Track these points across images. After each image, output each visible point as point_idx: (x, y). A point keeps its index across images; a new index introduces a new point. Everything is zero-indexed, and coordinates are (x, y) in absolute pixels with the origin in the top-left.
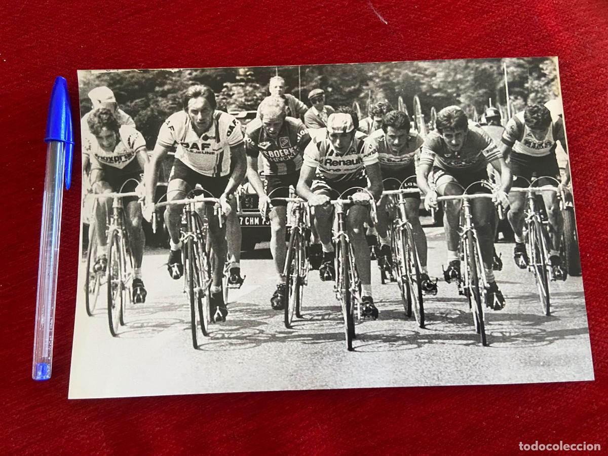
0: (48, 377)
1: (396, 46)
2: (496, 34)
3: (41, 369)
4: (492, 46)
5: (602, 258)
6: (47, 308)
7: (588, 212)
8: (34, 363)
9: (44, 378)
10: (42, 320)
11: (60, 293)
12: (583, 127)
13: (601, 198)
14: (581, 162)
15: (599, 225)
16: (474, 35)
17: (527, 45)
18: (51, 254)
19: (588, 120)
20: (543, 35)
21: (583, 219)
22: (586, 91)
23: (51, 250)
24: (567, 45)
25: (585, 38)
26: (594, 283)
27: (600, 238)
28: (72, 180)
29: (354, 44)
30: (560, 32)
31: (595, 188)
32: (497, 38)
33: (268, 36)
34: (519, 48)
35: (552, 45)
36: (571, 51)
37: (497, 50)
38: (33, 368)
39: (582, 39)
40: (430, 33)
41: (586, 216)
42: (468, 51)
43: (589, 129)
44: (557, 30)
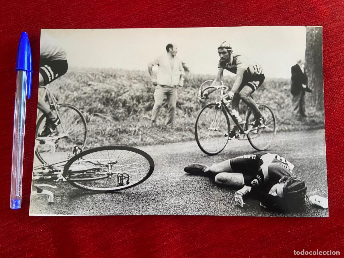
0: (19, 207)
1: (223, 13)
2: (282, 6)
3: (15, 203)
4: (280, 13)
5: (341, 140)
6: (18, 168)
7: (334, 113)
8: (11, 199)
9: (17, 208)
10: (15, 175)
11: (25, 159)
12: (333, 63)
13: (342, 105)
14: (330, 84)
15: (340, 121)
16: (269, 7)
17: (300, 13)
18: (19, 136)
19: (335, 58)
20: (310, 7)
21: (331, 118)
22: (335, 41)
23: (20, 134)
24: (324, 13)
25: (335, 9)
26: (336, 155)
27: (340, 129)
28: (31, 93)
29: (197, 12)
30: (320, 5)
31: (339, 99)
32: (283, 9)
33: (147, 7)
34: (296, 15)
35: (315, 13)
36: (327, 16)
37: (282, 16)
38: (11, 202)
39: (334, 9)
40: (243, 5)
41: (332, 115)
42: (265, 16)
43: (336, 64)
44: (319, 4)
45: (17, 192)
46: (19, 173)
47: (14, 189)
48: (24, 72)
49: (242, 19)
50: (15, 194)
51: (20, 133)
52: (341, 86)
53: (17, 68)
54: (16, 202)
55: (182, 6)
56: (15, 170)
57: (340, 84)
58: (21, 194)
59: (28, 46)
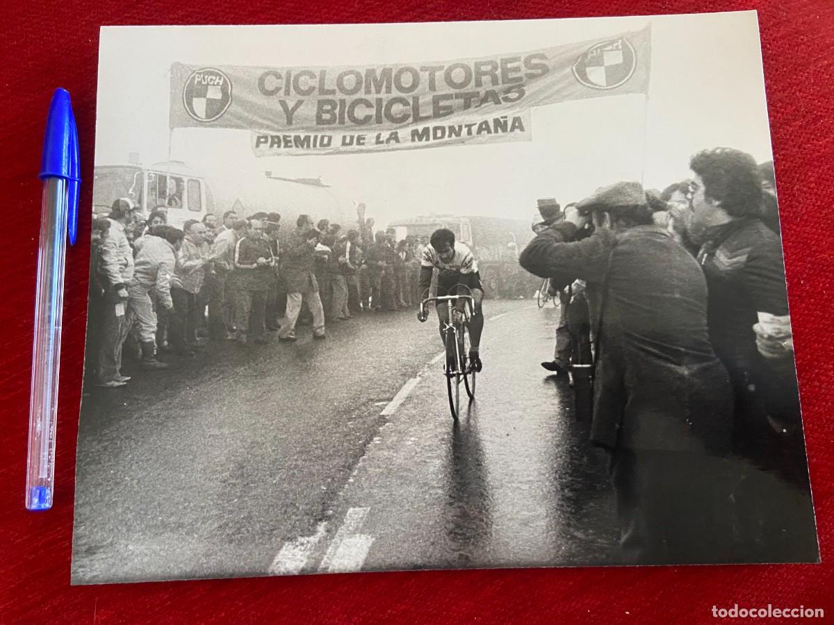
45: (43, 468)
46: (48, 422)
47: (36, 460)
48: (60, 181)
50: (38, 473)
51: (50, 326)
52: (806, 164)
53: (44, 171)
54: (40, 494)
56: (39, 415)
57: (804, 159)
58: (52, 474)
59: (70, 120)
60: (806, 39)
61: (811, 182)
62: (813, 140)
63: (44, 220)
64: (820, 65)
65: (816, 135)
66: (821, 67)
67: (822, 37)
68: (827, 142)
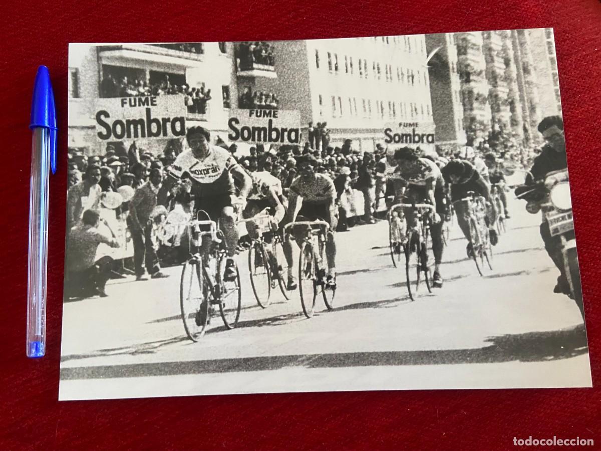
45: (38, 328)
46: (40, 297)
47: (33, 322)
48: (44, 130)
49: (398, 27)
50: (35, 332)
51: (40, 230)
53: (33, 123)
54: (36, 346)
55: (301, 10)
56: (34, 292)
58: (45, 333)
60: (570, 37)
61: (570, 140)
62: (572, 109)
63: (33, 157)
64: (580, 55)
65: (574, 105)
66: (580, 57)
67: (583, 35)
68: (583, 111)
